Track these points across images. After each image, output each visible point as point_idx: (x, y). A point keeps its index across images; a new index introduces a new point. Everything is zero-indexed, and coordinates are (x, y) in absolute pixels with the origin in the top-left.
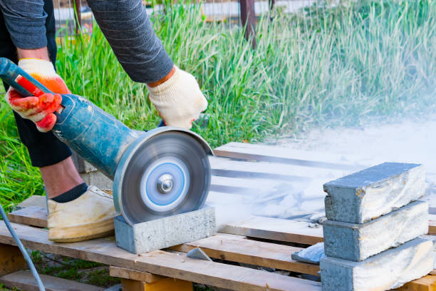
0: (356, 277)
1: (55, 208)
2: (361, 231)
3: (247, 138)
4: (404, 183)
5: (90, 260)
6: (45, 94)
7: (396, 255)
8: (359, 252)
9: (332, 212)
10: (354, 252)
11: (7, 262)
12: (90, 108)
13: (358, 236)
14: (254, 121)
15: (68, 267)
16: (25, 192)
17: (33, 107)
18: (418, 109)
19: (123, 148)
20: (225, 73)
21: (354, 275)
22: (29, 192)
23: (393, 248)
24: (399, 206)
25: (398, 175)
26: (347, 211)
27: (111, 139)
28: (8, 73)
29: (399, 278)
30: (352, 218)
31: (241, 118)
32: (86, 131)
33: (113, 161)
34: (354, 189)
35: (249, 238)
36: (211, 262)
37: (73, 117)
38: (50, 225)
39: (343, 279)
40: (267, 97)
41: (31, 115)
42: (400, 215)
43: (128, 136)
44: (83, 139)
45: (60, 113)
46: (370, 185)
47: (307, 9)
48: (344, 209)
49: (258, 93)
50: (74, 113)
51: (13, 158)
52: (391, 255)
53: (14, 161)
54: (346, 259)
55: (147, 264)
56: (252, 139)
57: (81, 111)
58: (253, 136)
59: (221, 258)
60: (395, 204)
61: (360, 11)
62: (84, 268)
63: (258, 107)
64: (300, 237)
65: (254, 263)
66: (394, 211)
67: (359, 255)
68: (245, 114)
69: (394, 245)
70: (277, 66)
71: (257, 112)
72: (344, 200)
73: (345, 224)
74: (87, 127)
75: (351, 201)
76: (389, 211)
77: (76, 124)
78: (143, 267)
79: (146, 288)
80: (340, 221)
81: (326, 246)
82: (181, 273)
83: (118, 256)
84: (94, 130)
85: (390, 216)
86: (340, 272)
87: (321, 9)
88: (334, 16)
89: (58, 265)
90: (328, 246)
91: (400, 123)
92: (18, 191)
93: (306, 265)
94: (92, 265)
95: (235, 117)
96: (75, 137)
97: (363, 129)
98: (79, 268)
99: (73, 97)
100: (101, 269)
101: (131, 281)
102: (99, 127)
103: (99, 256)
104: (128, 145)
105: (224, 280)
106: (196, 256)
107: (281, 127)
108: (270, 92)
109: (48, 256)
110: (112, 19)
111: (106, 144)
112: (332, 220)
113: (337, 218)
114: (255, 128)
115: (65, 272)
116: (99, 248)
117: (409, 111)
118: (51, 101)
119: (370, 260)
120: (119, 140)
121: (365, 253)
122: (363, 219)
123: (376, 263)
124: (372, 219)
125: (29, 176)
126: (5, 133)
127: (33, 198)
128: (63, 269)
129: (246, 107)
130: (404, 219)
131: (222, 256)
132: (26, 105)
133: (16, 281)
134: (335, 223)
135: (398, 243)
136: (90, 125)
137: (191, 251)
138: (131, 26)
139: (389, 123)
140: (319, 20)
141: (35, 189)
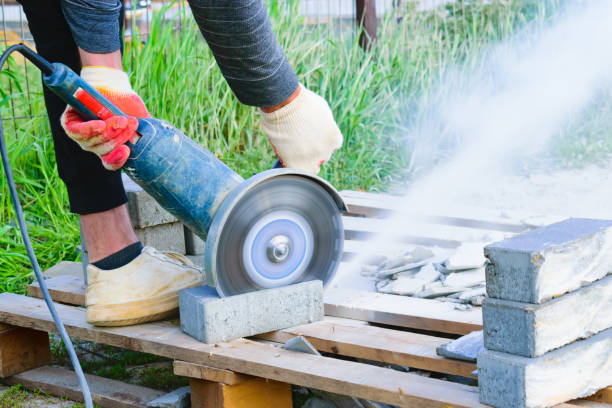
0: (531, 380)
1: (96, 277)
2: (538, 313)
3: (364, 187)
4: (599, 247)
5: (146, 351)
6: (115, 117)
7: (586, 349)
8: (534, 343)
9: (497, 288)
10: (526, 343)
11: (27, 353)
12: (176, 138)
13: (533, 322)
14: (374, 162)
15: (111, 362)
16: (50, 256)
17: (98, 134)
18: (606, 149)
19: (220, 196)
20: (334, 94)
21: (527, 377)
22: (56, 256)
23: (582, 339)
24: (591, 279)
25: (591, 236)
26: (517, 285)
27: (205, 183)
28: (64, 85)
29: (589, 382)
30: (523, 296)
31: (357, 157)
32: (171, 169)
33: (206, 213)
34: (529, 255)
35: (372, 324)
36: (319, 356)
37: (153, 149)
38: (89, 302)
39: (511, 381)
40: (393, 128)
41: (96, 145)
42: (593, 292)
43: (228, 180)
44: (166, 181)
45: (134, 143)
46: (551, 249)
47: (449, 7)
48: (513, 283)
49: (380, 122)
50: (155, 144)
51: (34, 208)
52: (579, 348)
53: (36, 212)
54: (515, 354)
55: (227, 359)
56: (372, 188)
57: (164, 142)
58: (373, 184)
59: (333, 352)
60: (586, 276)
61: (524, 11)
62: (135, 363)
63: (381, 143)
64: (445, 323)
65: (380, 359)
66: (585, 287)
67: (534, 348)
68: (362, 151)
69: (584, 336)
70: (407, 85)
71: (379, 150)
72: (513, 270)
73: (515, 304)
74: (171, 163)
75: (524, 271)
76: (578, 286)
77: (157, 159)
78: (222, 362)
79: (226, 392)
80: (508, 299)
81: (487, 335)
82: (277, 371)
83: (186, 347)
84: (182, 168)
85: (578, 294)
86: (507, 372)
87: (469, 7)
88: (486, 16)
89: (97, 359)
90: (489, 334)
91: (581, 168)
92: (42, 255)
93: (455, 362)
94: (146, 359)
95: (348, 156)
96: (154, 178)
97: (528, 176)
98: (128, 364)
99: (154, 123)
100: (159, 366)
101: (203, 382)
102: (189, 166)
103: (158, 345)
104: (227, 193)
105: (338, 382)
106: (298, 348)
107: (412, 171)
108: (397, 122)
109: (84, 346)
110: (221, 19)
111: (197, 189)
112: (495, 297)
113: (503, 295)
114: (376, 171)
115: (108, 368)
116: (159, 334)
117: (594, 152)
118: (123, 126)
119: (550, 355)
120: (216, 184)
121: (542, 345)
122: (541, 297)
123: (559, 360)
124: (553, 298)
125: (56, 234)
126: (22, 172)
127: (62, 265)
128: (106, 365)
129: (363, 143)
130: (599, 298)
131: (334, 349)
132: (88, 132)
133: (38, 380)
134: (500, 302)
135: (589, 332)
136: (176, 161)
137: (290, 341)
138: (247, 29)
139: (565, 168)
140: (465, 22)
141: (65, 253)
